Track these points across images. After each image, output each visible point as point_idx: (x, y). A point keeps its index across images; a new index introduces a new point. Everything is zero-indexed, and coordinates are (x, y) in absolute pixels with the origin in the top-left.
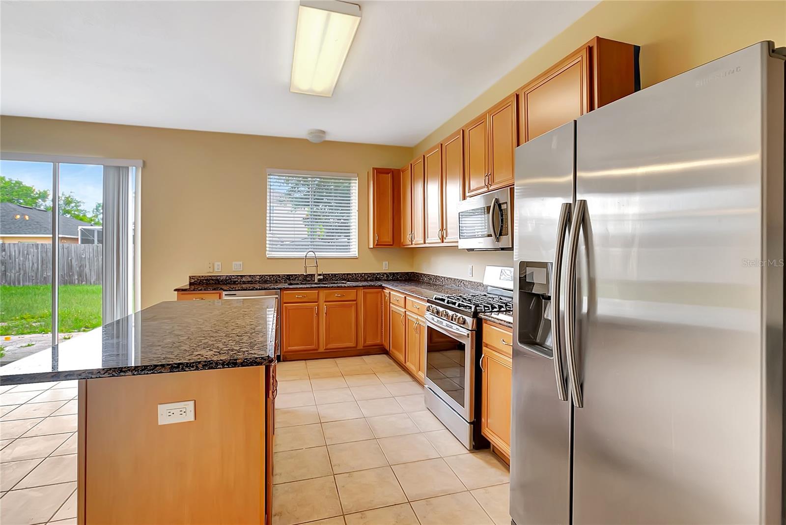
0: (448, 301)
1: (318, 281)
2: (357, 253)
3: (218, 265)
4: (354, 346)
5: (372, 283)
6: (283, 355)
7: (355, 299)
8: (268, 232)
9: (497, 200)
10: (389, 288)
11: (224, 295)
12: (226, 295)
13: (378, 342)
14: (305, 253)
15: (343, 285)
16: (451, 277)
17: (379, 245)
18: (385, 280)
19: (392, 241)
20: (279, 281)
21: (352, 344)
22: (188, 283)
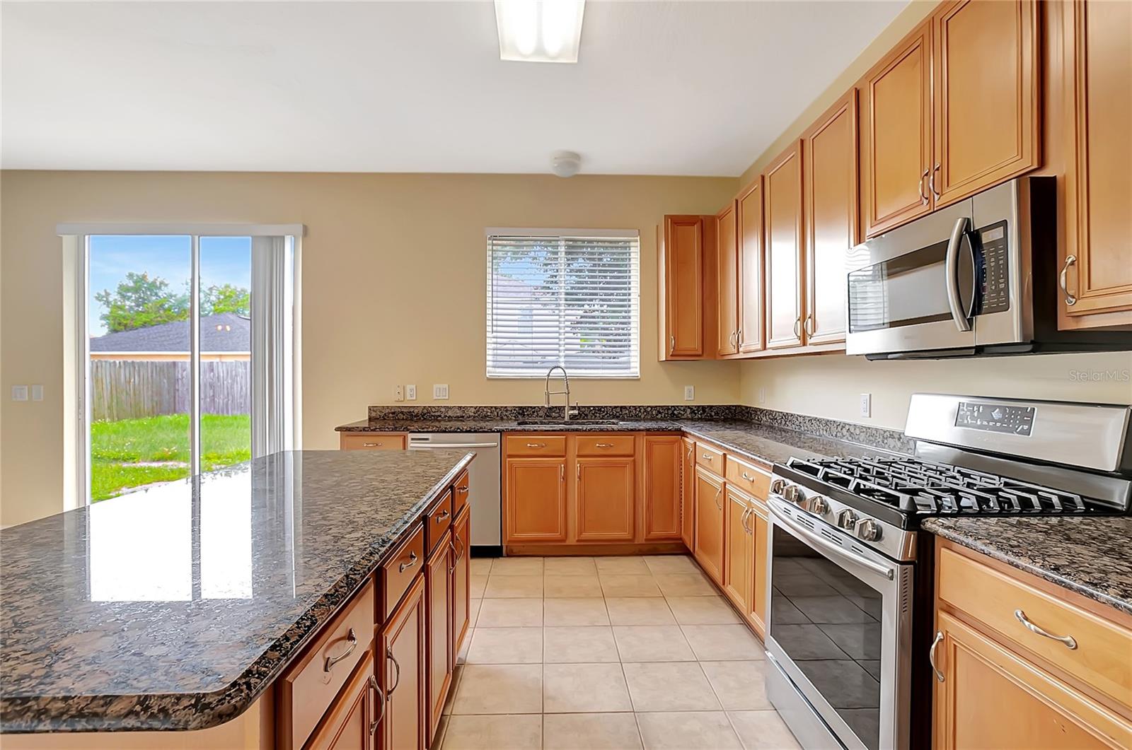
0: (827, 473)
1: (570, 419)
2: (638, 370)
3: (411, 390)
4: (630, 538)
5: (664, 425)
6: (507, 546)
7: (632, 453)
8: (489, 335)
9: (967, 223)
10: (693, 435)
11: (409, 439)
12: (412, 439)
13: (673, 532)
14: (548, 371)
15: (615, 427)
16: (819, 417)
17: (677, 356)
18: (688, 419)
19: (701, 349)
20: (505, 417)
21: (625, 535)
22: (367, 418)
